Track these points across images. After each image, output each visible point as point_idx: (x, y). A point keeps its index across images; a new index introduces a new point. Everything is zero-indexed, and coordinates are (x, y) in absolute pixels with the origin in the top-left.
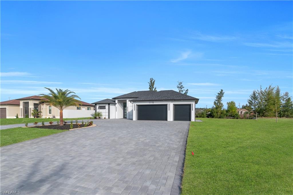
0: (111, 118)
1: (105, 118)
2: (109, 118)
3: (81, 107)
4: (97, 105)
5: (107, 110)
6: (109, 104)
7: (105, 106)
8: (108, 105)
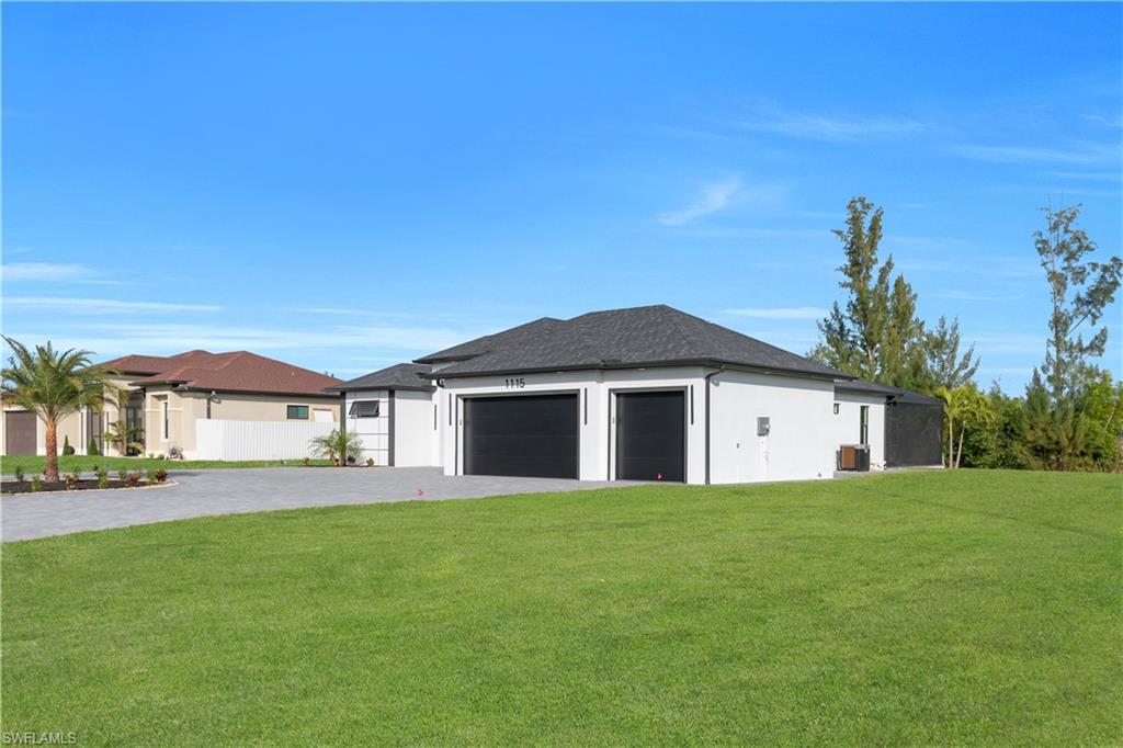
0: (398, 464)
1: (371, 463)
2: (392, 462)
3: (312, 406)
4: (348, 395)
5: (381, 423)
6: (392, 394)
7: (378, 402)
8: (387, 400)
